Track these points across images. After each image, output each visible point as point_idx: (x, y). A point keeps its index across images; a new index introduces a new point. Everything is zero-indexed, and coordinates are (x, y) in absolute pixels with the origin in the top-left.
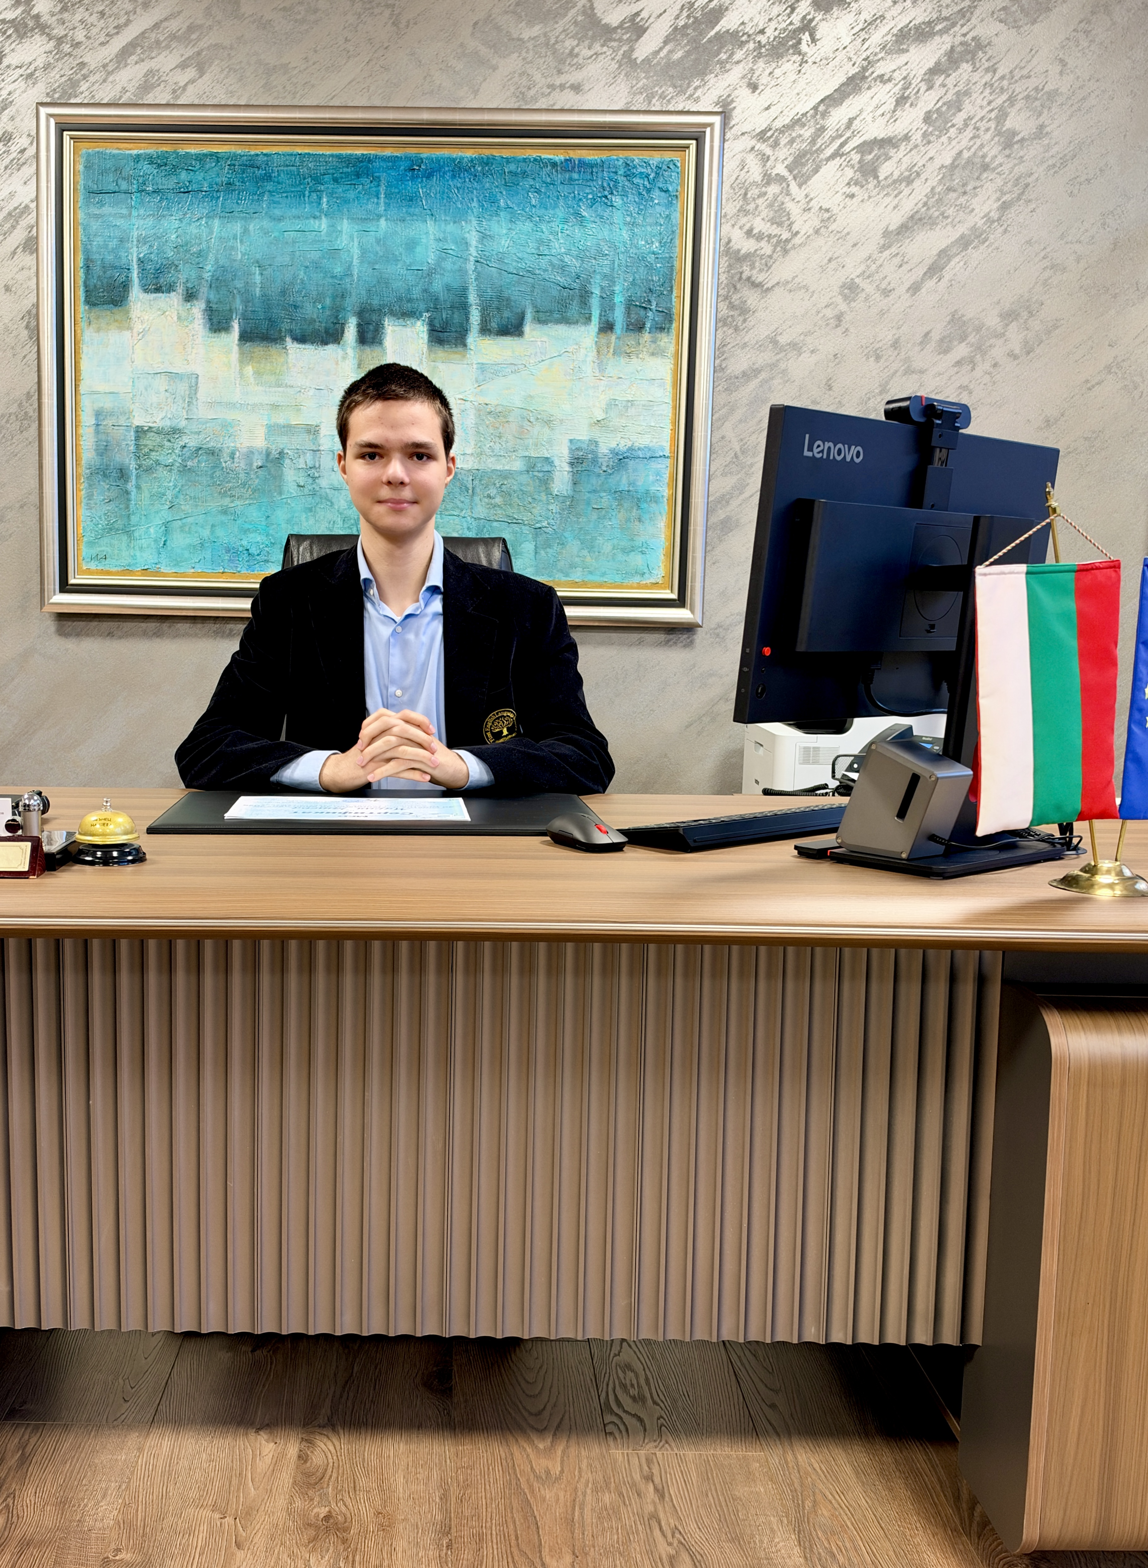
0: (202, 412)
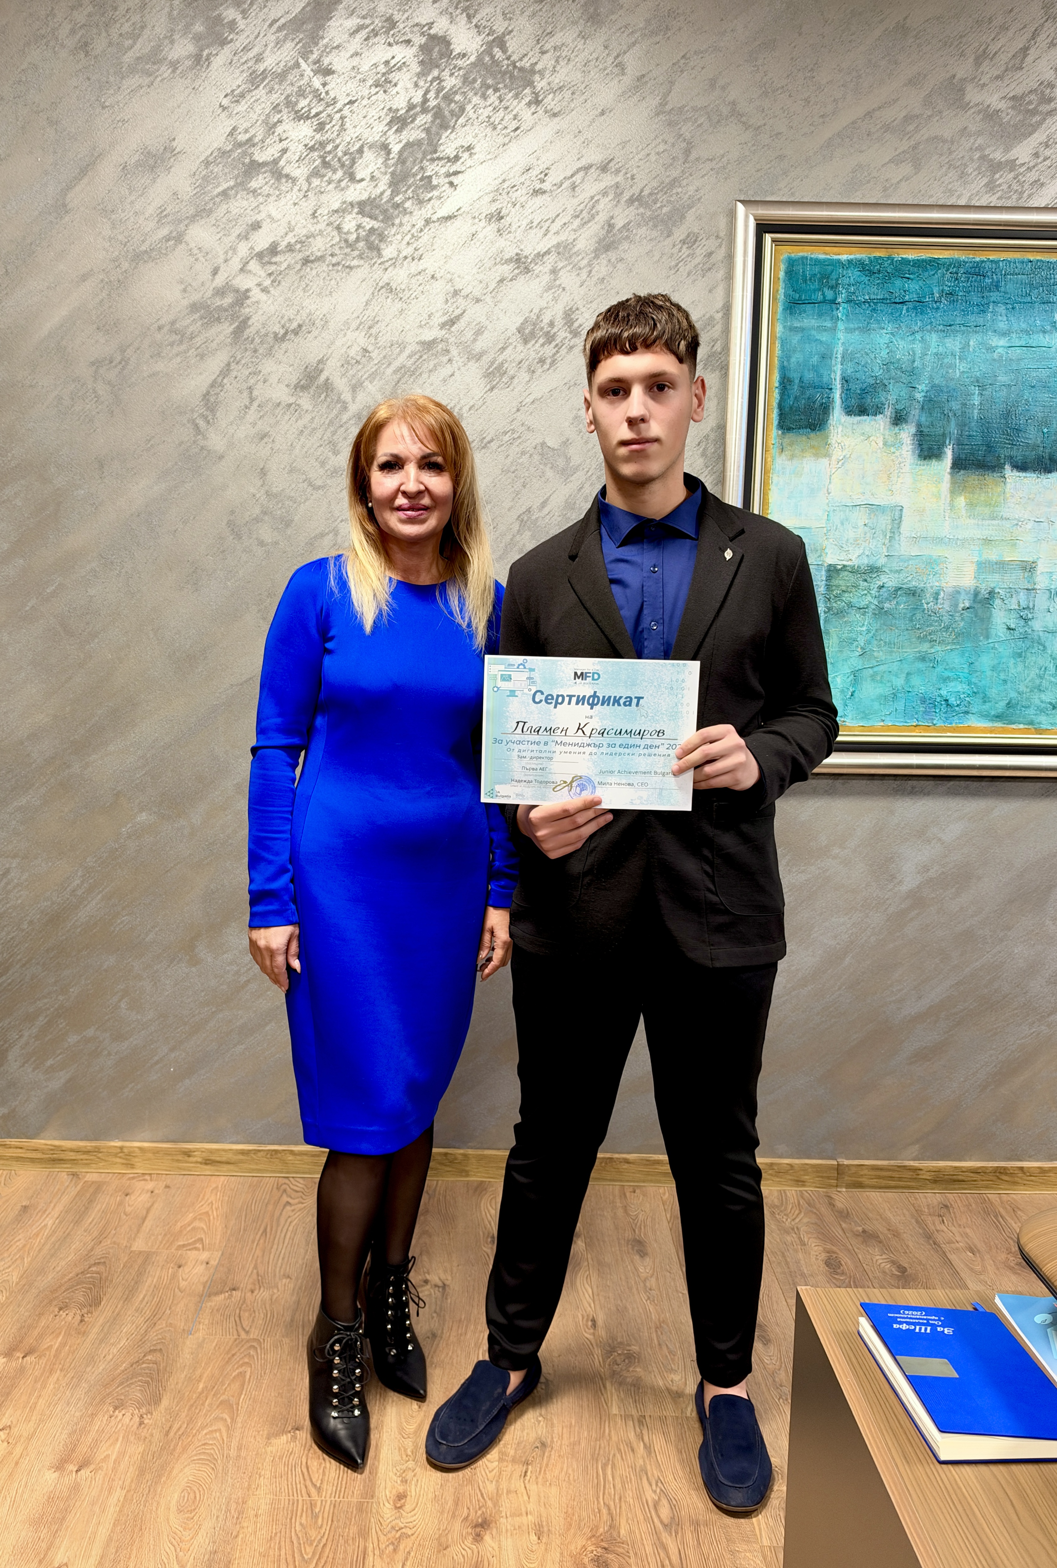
0: (905, 548)
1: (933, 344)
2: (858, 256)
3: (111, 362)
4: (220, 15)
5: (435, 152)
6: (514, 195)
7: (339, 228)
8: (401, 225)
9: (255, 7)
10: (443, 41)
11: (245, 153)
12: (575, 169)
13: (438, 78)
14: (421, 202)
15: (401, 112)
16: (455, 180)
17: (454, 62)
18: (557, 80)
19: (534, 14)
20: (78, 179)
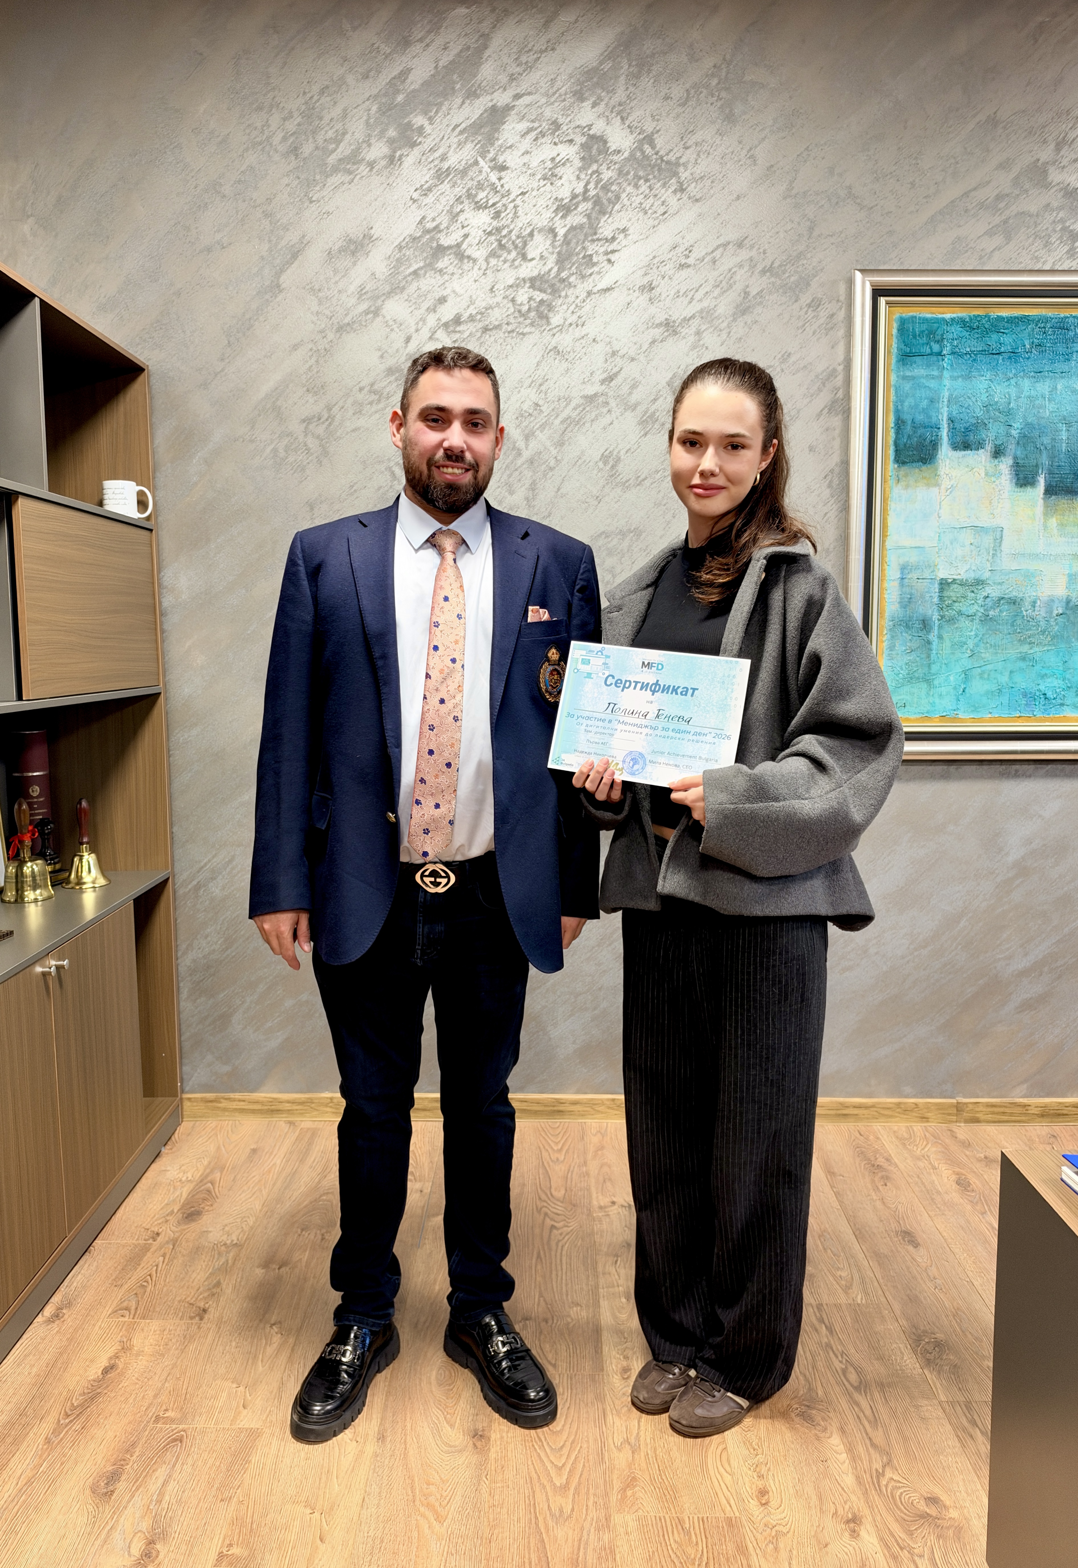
0: (1006, 563)
1: (1026, 389)
2: (960, 315)
3: (320, 419)
4: (410, 122)
5: (595, 234)
6: (663, 269)
7: (513, 301)
8: (566, 296)
9: (439, 115)
10: (601, 140)
11: (432, 239)
12: (715, 246)
13: (597, 171)
14: (583, 277)
15: (565, 201)
16: (613, 257)
17: (610, 157)
18: (698, 171)
19: (678, 116)
20: (290, 263)
